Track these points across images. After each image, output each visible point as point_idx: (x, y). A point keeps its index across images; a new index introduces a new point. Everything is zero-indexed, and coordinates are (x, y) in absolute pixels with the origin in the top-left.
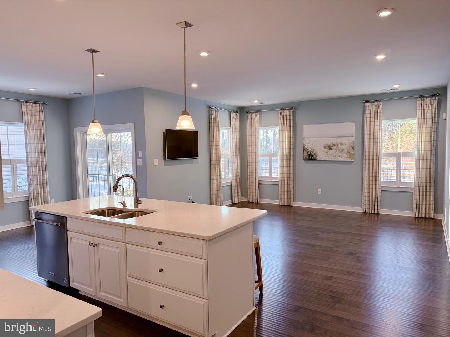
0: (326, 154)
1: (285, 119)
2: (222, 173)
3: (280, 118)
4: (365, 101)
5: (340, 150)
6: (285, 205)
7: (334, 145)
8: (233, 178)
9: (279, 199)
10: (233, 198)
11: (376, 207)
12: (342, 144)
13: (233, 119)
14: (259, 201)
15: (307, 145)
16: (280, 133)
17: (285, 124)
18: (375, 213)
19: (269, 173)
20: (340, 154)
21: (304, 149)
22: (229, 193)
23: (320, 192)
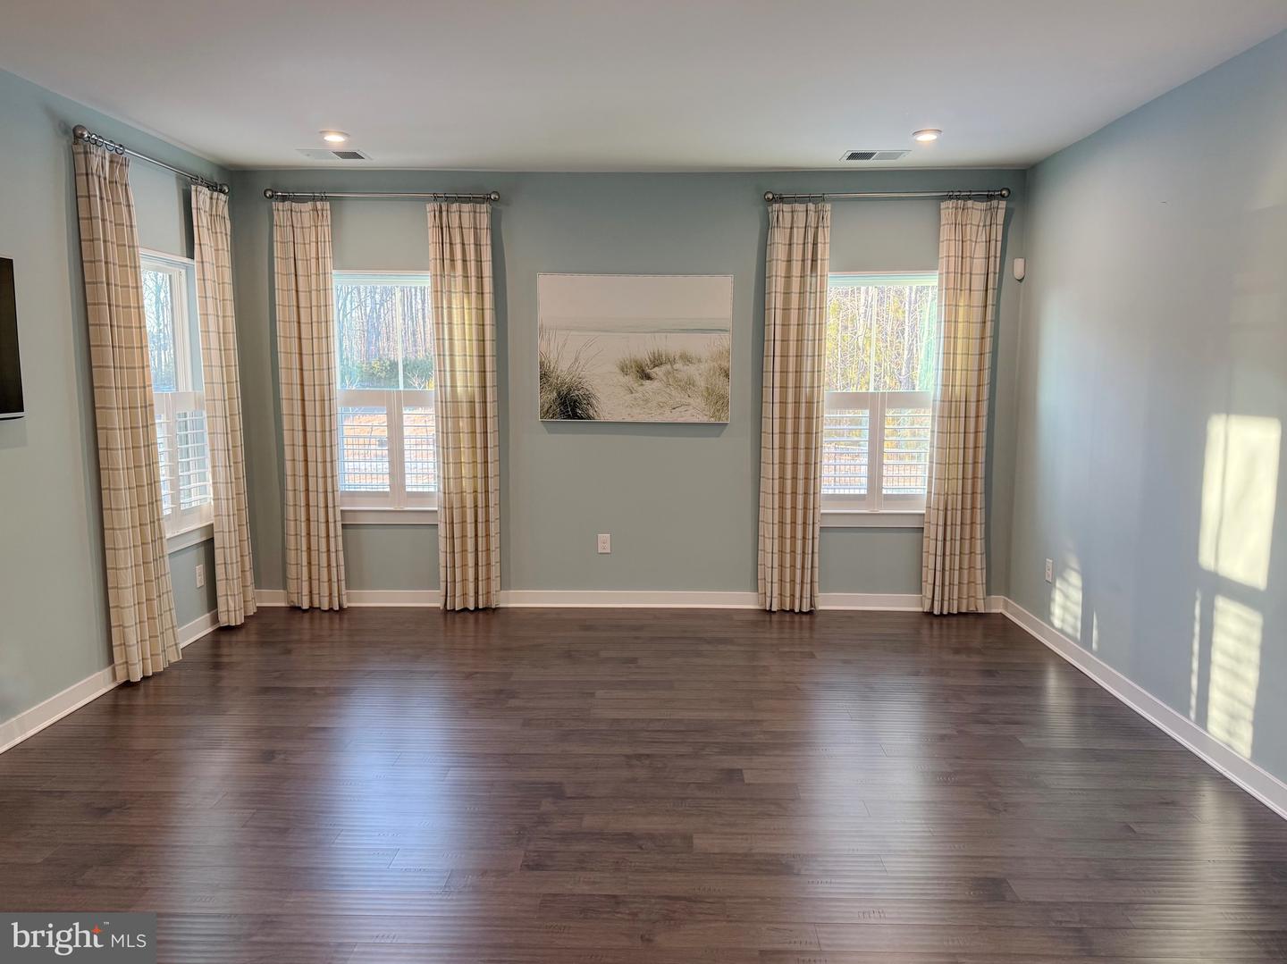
0: (629, 396)
1: (457, 240)
2: (165, 491)
3: (432, 235)
4: (770, 196)
5: (680, 381)
6: (465, 610)
7: (657, 362)
8: (217, 507)
9: (443, 585)
10: (221, 601)
11: (807, 587)
12: (686, 359)
13: (201, 220)
14: (349, 601)
15: (553, 357)
16: (436, 302)
17: (459, 264)
18: (804, 610)
19: (387, 476)
20: (679, 396)
21: (544, 376)
22: (200, 580)
23: (604, 542)
